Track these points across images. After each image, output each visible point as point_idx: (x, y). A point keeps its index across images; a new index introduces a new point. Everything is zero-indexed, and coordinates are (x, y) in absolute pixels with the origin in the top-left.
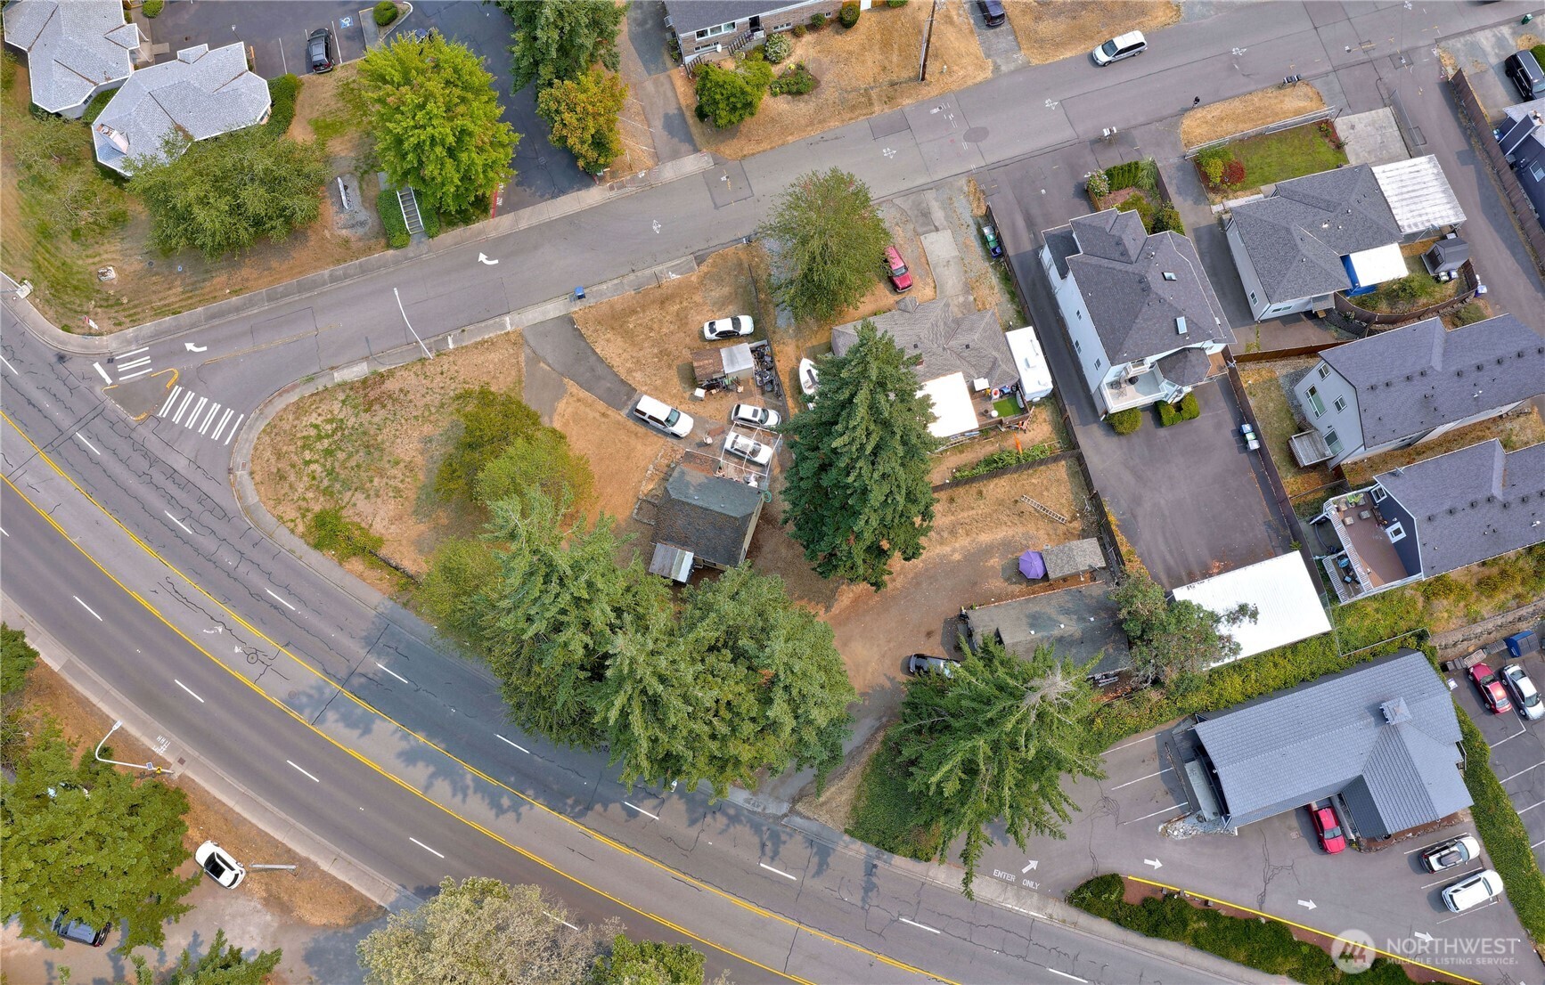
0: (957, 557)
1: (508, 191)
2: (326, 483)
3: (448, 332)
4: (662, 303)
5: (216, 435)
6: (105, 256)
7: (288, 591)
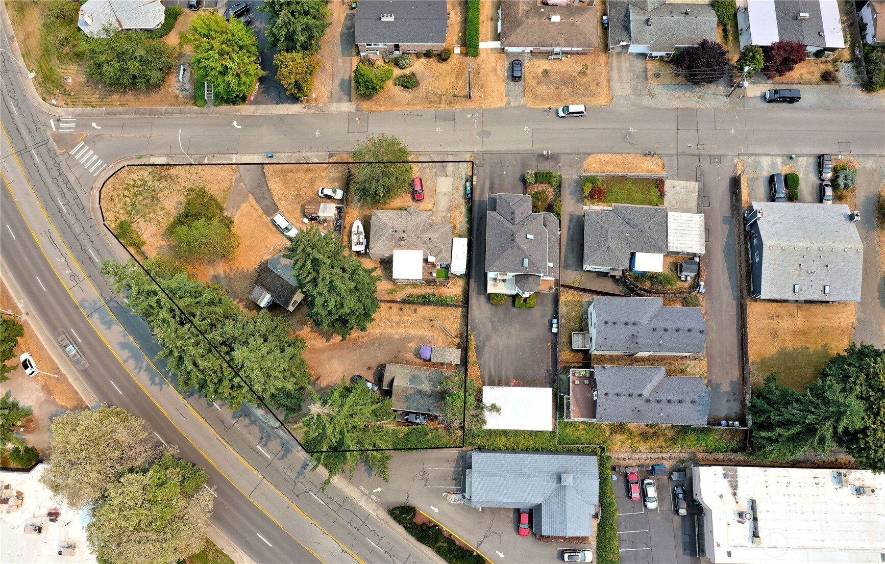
0: (396, 336)
1: (258, 93)
2: (130, 208)
3: (206, 155)
4: (306, 171)
5: (91, 170)
6: (69, 71)
7: (98, 253)
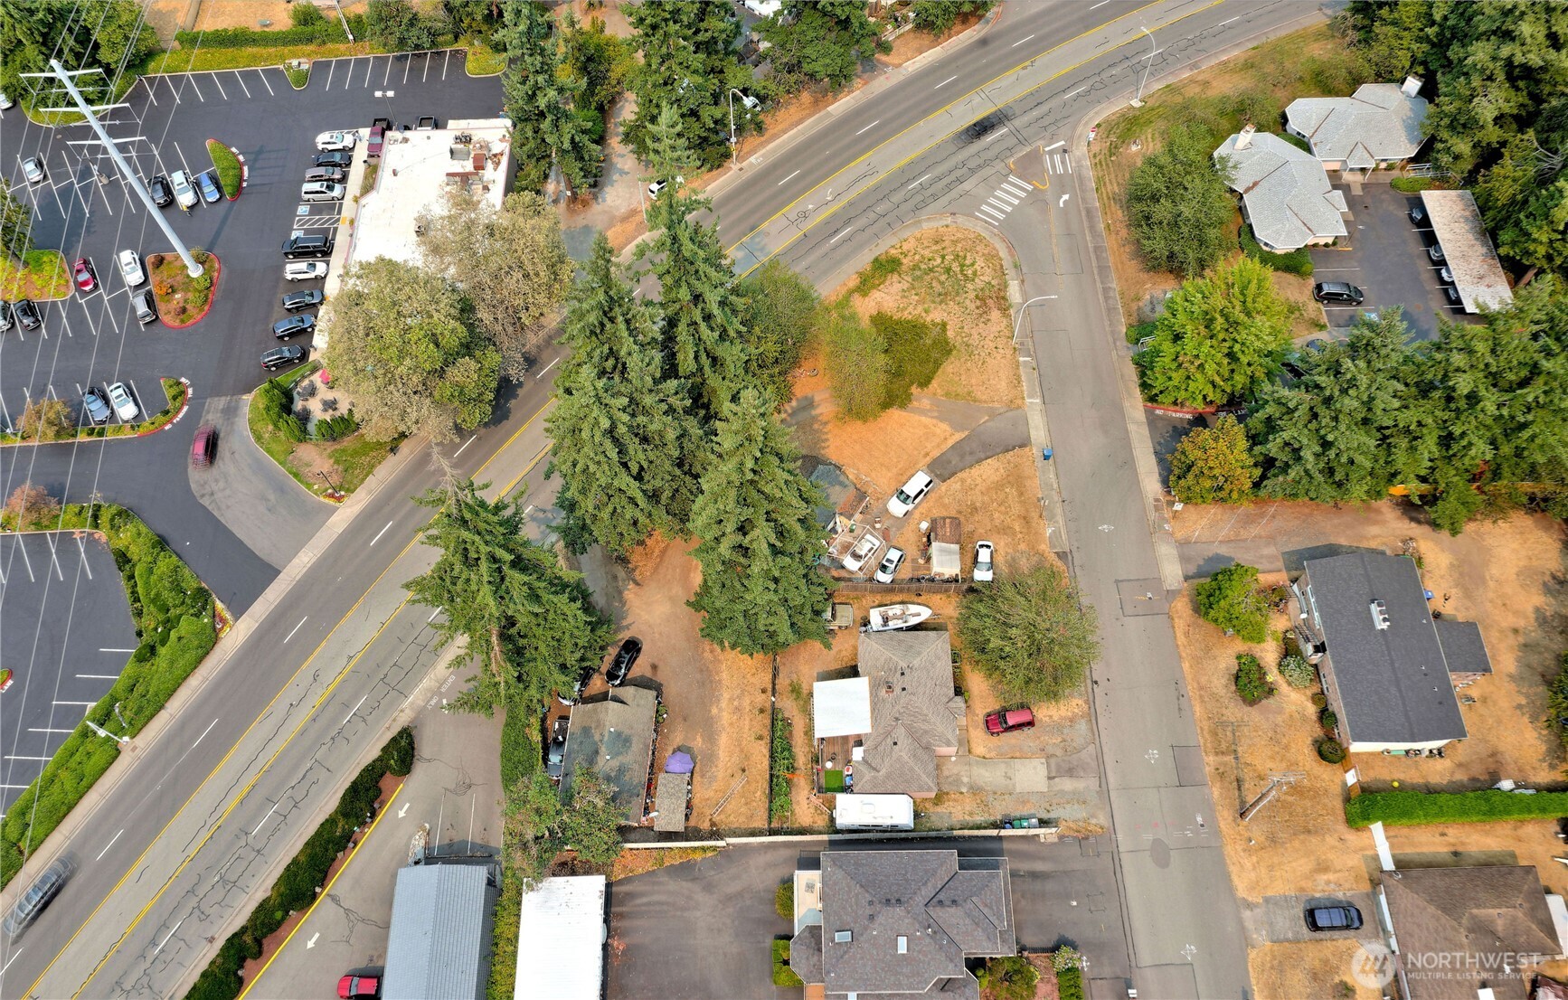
0: (714, 711)
1: (1170, 419)
2: (923, 266)
3: (1035, 356)
4: (1025, 518)
5: (984, 207)
7: (849, 239)
